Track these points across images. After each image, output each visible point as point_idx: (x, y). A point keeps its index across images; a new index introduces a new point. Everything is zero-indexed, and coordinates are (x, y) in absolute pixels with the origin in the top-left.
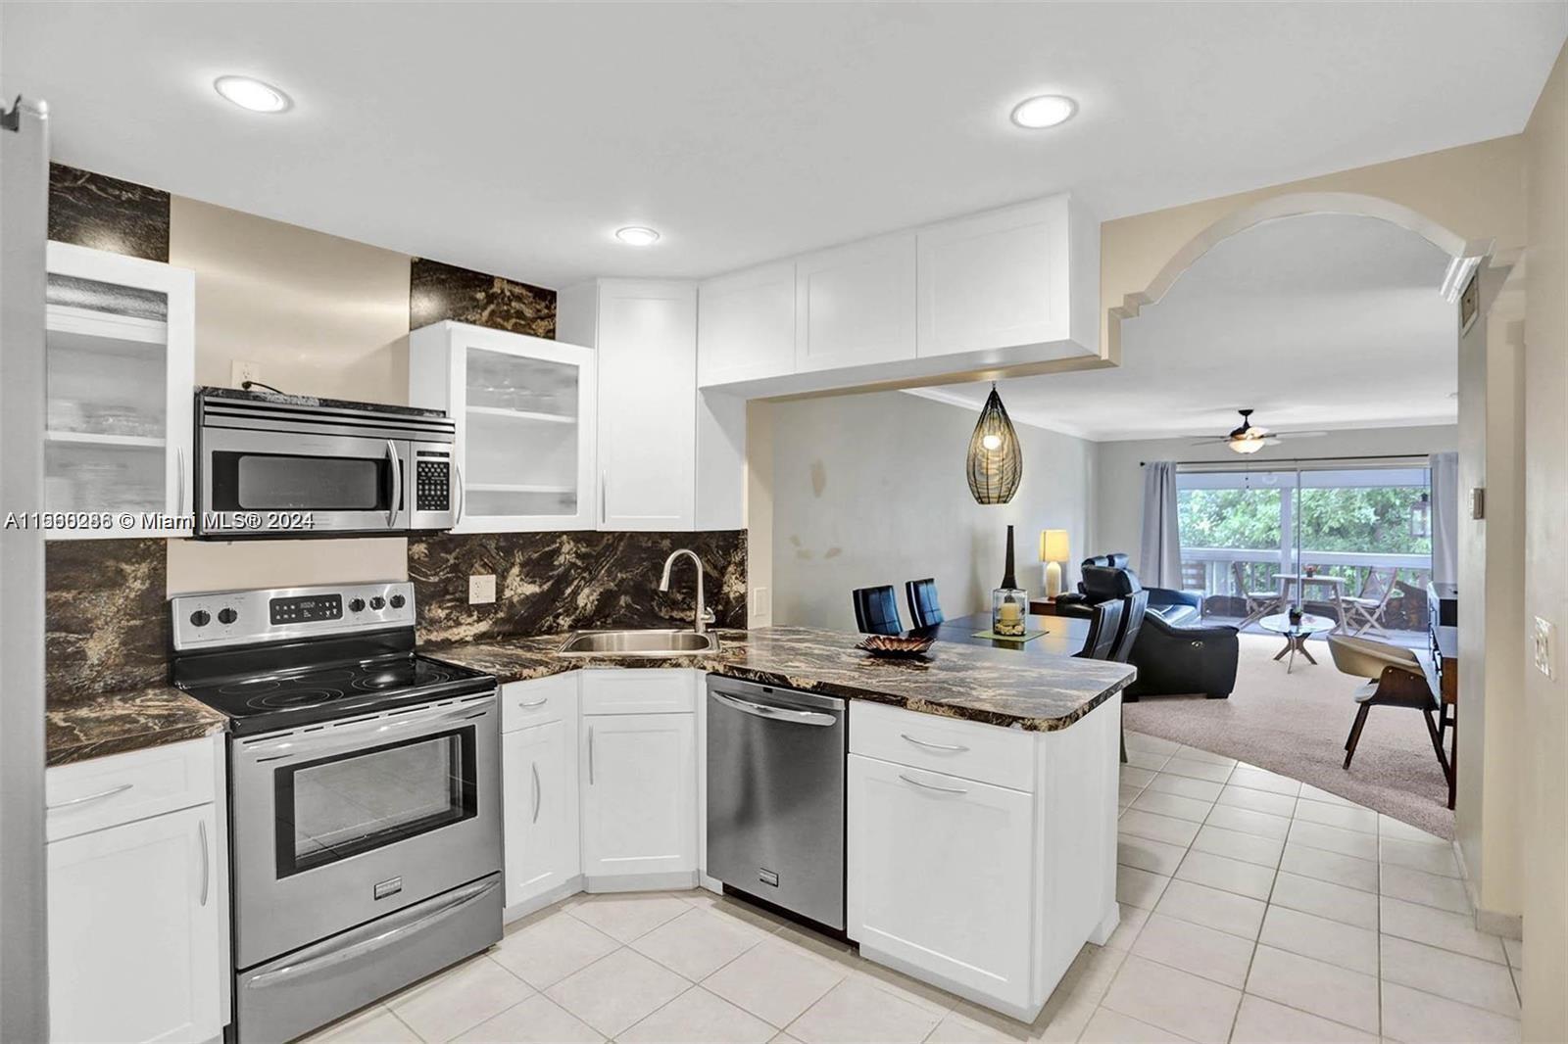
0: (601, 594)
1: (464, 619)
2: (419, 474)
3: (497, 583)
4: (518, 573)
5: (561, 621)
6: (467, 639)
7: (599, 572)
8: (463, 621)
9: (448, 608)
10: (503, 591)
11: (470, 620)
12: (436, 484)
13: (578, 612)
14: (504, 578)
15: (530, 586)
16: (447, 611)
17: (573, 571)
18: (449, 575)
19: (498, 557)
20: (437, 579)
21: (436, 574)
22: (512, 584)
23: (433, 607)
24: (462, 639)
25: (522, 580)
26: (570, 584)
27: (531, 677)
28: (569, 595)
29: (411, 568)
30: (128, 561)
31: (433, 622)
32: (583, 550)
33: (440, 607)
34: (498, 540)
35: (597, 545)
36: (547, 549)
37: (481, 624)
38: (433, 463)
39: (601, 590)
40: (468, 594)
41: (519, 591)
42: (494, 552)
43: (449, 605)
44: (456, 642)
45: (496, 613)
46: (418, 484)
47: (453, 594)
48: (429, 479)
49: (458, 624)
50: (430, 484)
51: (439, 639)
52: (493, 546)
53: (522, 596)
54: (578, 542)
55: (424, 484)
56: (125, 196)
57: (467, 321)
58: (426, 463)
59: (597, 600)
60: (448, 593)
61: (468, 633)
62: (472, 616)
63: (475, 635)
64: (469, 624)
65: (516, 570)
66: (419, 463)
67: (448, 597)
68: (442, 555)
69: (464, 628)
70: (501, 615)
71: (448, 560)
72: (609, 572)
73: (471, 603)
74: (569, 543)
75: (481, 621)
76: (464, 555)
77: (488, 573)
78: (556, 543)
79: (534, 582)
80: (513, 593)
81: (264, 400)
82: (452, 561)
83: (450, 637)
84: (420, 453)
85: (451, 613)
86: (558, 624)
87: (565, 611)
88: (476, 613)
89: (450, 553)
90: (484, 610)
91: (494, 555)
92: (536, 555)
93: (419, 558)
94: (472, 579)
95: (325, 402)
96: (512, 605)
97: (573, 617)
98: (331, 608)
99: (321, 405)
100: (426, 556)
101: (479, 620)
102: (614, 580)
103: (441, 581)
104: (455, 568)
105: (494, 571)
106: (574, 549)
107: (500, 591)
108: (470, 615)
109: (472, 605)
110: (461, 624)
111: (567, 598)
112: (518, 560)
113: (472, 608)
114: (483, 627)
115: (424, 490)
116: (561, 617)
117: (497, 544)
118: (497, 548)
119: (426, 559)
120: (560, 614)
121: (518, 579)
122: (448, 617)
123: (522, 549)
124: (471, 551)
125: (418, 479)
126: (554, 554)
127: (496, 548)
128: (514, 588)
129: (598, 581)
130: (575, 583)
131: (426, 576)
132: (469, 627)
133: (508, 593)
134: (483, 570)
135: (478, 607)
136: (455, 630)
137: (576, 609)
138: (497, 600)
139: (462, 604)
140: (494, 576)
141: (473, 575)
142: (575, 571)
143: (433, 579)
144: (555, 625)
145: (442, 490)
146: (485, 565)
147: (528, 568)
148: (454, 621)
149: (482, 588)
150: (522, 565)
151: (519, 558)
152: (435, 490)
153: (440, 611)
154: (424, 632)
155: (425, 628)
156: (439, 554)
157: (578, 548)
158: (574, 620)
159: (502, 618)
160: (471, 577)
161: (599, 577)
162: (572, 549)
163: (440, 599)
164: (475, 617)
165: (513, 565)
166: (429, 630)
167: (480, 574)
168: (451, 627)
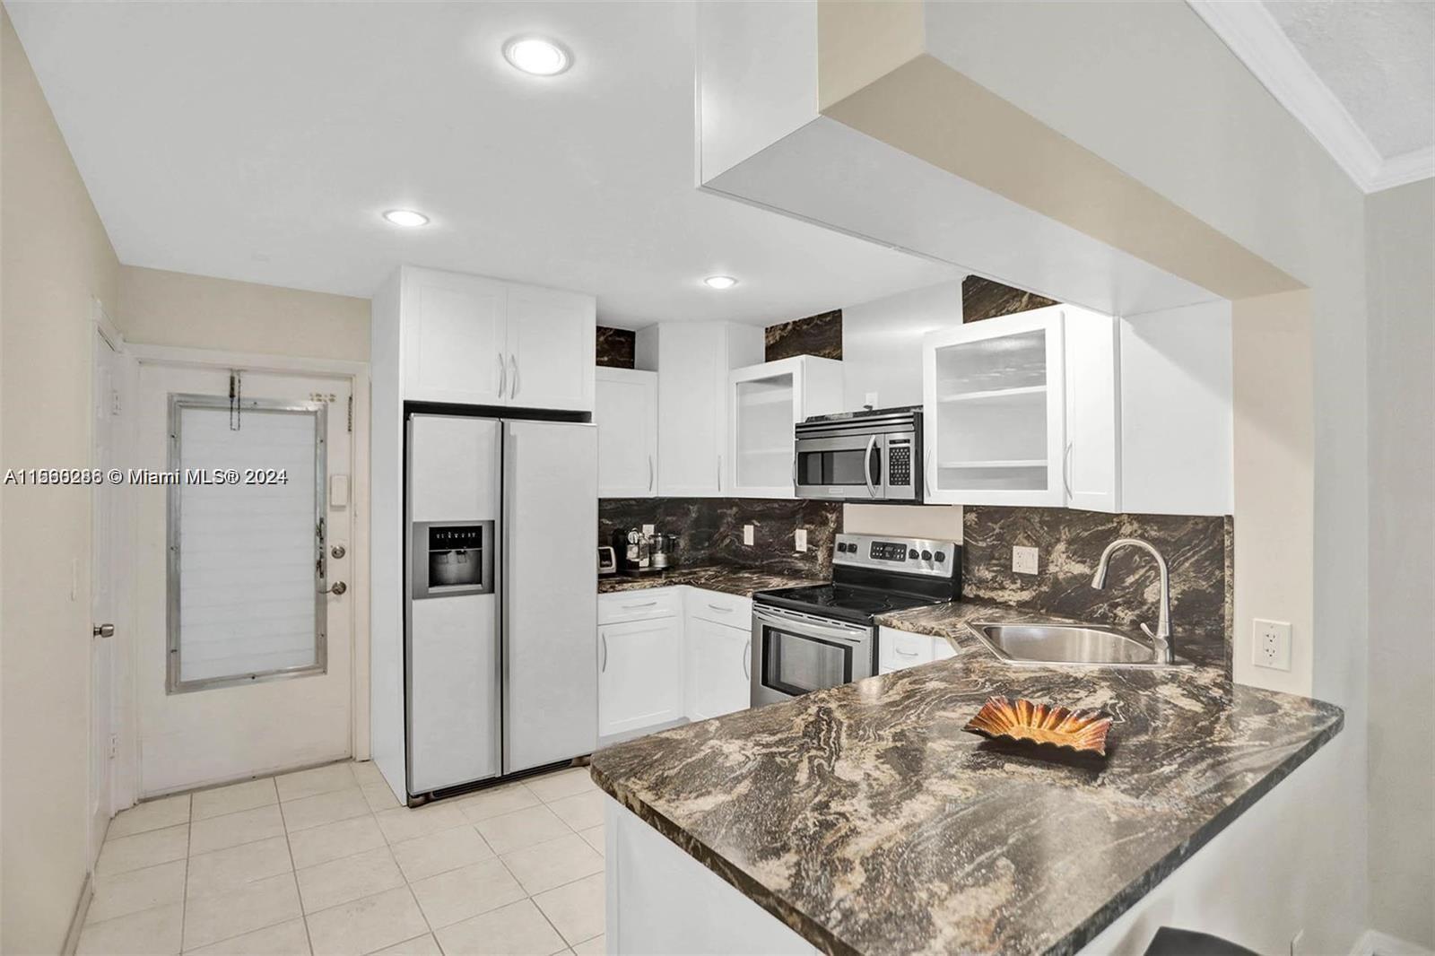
0: (1183, 593)
1: (1007, 583)
2: (891, 458)
3: (1040, 556)
4: (1064, 550)
5: (1119, 611)
6: (1011, 603)
7: (1180, 564)
8: (1007, 586)
9: (993, 571)
10: (1047, 565)
11: (1013, 587)
12: (902, 465)
13: (1145, 608)
14: (1049, 553)
15: (1078, 565)
16: (994, 574)
17: (1137, 557)
18: (995, 543)
19: (1042, 532)
20: (984, 545)
21: (985, 540)
22: (1057, 560)
23: (981, 568)
24: (1006, 602)
25: (1068, 557)
26: (1133, 572)
27: (899, 628)
28: (1132, 584)
29: (965, 533)
30: (829, 512)
31: (981, 583)
32: (1153, 533)
33: (987, 569)
34: (1042, 515)
35: (1175, 530)
36: (1100, 528)
37: (1024, 592)
38: (900, 448)
39: (1186, 588)
40: (1012, 562)
41: (1065, 568)
42: (1037, 526)
43: (995, 569)
44: (1000, 603)
45: (1039, 585)
46: (890, 465)
47: (997, 559)
48: (897, 460)
49: (1003, 588)
50: (898, 465)
51: (986, 597)
52: (1037, 520)
53: (1069, 575)
54: (1144, 524)
55: (894, 465)
56: (828, 319)
57: (1009, 312)
58: (896, 449)
59: (1177, 599)
60: (993, 558)
61: (1010, 598)
62: (1016, 583)
63: (1018, 601)
64: (1013, 590)
65: (1061, 547)
66: (891, 449)
67: (994, 562)
68: (990, 524)
69: (1008, 592)
70: (1045, 588)
71: (994, 530)
72: (1198, 566)
73: (1014, 570)
74: (1131, 524)
75: (1024, 590)
76: (1009, 526)
77: (1032, 546)
78: (1113, 522)
79: (1084, 562)
80: (1057, 569)
81: (827, 419)
82: (997, 531)
83: (996, 598)
84: (892, 442)
85: (996, 576)
86: (1116, 616)
87: (1125, 603)
88: (1019, 581)
89: (996, 523)
90: (1027, 581)
91: (1038, 529)
92: (1086, 534)
93: (970, 525)
94: (1016, 549)
95: (856, 415)
96: (1056, 581)
97: (1137, 612)
98: (900, 553)
99: (854, 417)
100: (976, 523)
101: (1022, 589)
102: (1207, 578)
103: (988, 547)
104: (1000, 537)
105: (1037, 544)
106: (1139, 532)
107: (1043, 564)
108: (1014, 582)
109: (1016, 573)
110: (1006, 589)
111: (1128, 588)
112: (1064, 537)
113: (1016, 577)
114: (1026, 596)
115: (894, 469)
116: (1120, 608)
117: (1041, 518)
118: (1042, 523)
119: (976, 527)
120: (1118, 605)
121: (1064, 556)
122: (994, 579)
123: (1070, 525)
124: (1014, 523)
125: (890, 461)
126: (1111, 535)
127: (1040, 522)
128: (1059, 564)
129: (1179, 575)
130: (1142, 572)
131: (976, 541)
132: (1013, 593)
133: (1052, 569)
134: (1026, 542)
135: (1021, 576)
136: (1000, 593)
137: (1143, 602)
138: (1040, 573)
139: (1006, 568)
140: (1037, 549)
141: (1017, 545)
142: (1141, 558)
143: (981, 544)
144: (1111, 614)
145: (906, 469)
146: (1028, 537)
147: (1076, 546)
148: (999, 584)
149: (1025, 559)
150: (1070, 542)
151: (1065, 534)
152: (902, 469)
153: (987, 573)
154: (974, 588)
155: (975, 584)
156: (986, 523)
157: (1145, 531)
158: (1138, 616)
159: (1045, 592)
160: (1014, 547)
161: (1180, 571)
162: (1136, 531)
163: (987, 562)
164: (1018, 585)
165: (1058, 540)
166: (978, 587)
167: (1024, 545)
168: (996, 589)
